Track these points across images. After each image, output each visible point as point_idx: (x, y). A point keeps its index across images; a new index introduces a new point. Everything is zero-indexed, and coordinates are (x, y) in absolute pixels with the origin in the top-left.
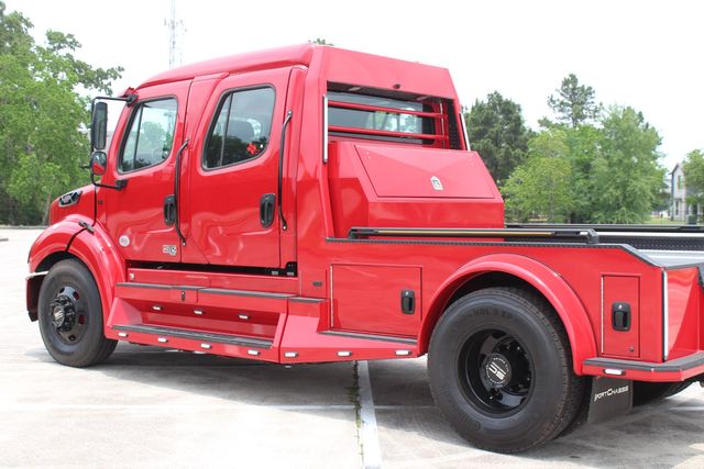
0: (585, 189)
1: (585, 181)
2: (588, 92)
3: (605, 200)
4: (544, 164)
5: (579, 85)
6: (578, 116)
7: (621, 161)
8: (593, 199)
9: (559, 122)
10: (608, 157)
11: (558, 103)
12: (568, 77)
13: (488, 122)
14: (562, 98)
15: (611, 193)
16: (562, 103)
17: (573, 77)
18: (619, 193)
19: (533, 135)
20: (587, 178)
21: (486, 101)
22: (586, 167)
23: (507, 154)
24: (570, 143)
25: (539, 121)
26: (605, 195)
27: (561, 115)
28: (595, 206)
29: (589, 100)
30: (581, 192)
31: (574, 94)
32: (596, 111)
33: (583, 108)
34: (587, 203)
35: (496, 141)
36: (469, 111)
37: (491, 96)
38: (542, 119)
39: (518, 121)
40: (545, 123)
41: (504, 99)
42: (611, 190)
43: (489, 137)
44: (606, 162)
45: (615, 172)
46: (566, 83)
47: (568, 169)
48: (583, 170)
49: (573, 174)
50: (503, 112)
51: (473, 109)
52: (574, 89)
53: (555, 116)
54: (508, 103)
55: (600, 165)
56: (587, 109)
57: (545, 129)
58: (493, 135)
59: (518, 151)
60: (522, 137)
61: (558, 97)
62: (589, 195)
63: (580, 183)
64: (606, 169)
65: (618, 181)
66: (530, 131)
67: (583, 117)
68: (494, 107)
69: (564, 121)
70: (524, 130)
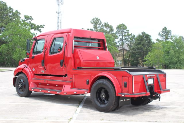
0: (168, 58)
1: (168, 56)
2: (170, 32)
3: (173, 61)
4: (156, 52)
5: (167, 30)
6: (167, 38)
7: (177, 51)
8: (170, 61)
9: (161, 40)
10: (174, 50)
11: (161, 35)
12: (164, 28)
13: (142, 40)
14: (162, 33)
15: (175, 60)
16: (162, 35)
17: (165, 28)
18: (177, 59)
19: (154, 43)
20: (168, 55)
21: (141, 34)
22: (168, 52)
23: (147, 49)
24: (164, 46)
25: (156, 40)
26: (173, 60)
27: (162, 38)
28: (170, 63)
29: (170, 34)
30: (167, 59)
31: (166, 32)
32: (172, 37)
33: (168, 36)
34: (168, 62)
35: (144, 45)
36: (137, 37)
37: (142, 33)
38: (157, 39)
39: (150, 40)
40: (158, 40)
41: (146, 34)
42: (174, 59)
43: (142, 44)
44: (173, 51)
45: (176, 54)
46: (163, 29)
47: (163, 53)
48: (167, 53)
49: (164, 54)
50: (146, 37)
51: (138, 36)
52: (166, 31)
53: (160, 38)
54: (147, 35)
55: (172, 52)
56: (169, 36)
57: (157, 42)
58: (143, 44)
59: (150, 48)
60: (151, 44)
61: (161, 33)
62: (169, 60)
63: (166, 57)
64: (173, 53)
65: (177, 56)
66: (153, 42)
67: (168, 39)
68: (143, 36)
69: (163, 40)
70: (152, 42)
